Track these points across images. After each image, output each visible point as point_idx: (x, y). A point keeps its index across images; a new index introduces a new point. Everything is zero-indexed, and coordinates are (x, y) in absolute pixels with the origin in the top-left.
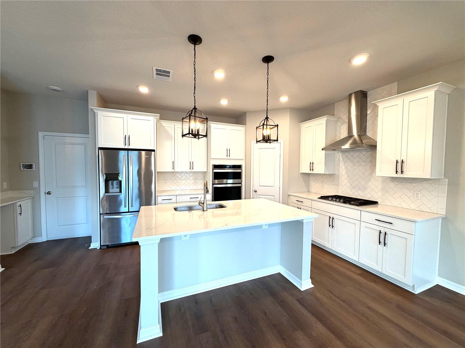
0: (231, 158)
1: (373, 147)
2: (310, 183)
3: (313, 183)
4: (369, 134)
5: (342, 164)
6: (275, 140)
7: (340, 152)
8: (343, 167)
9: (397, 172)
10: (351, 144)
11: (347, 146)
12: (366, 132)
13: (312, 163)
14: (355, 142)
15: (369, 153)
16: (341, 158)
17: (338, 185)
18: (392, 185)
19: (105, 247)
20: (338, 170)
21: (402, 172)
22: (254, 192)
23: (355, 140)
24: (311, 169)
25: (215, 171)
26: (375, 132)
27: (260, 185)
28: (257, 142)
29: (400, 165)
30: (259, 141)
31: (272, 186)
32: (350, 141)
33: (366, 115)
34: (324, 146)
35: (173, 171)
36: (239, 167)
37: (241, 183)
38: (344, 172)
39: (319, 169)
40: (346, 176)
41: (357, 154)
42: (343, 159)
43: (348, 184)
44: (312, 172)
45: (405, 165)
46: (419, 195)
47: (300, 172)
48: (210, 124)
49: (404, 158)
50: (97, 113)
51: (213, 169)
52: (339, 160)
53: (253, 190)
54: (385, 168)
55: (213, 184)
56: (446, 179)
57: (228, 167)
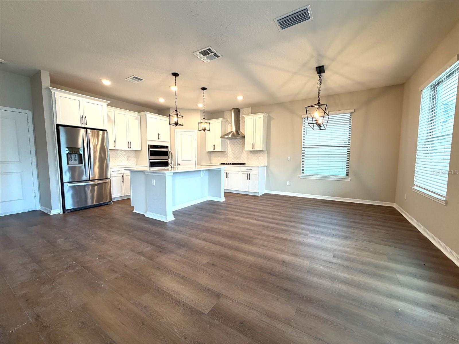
0: (161, 140)
1: (243, 137)
2: (212, 158)
3: (213, 158)
4: (241, 130)
5: (229, 146)
6: (208, 130)
7: (228, 139)
8: (230, 148)
9: (252, 148)
10: (232, 135)
11: (230, 136)
12: (240, 130)
13: (214, 145)
14: (233, 135)
15: (241, 141)
17: (227, 158)
18: (251, 155)
19: (70, 211)
20: (228, 150)
21: (254, 148)
22: (178, 165)
23: (234, 133)
24: (214, 149)
25: (151, 149)
26: (244, 130)
27: (182, 160)
28: (199, 130)
29: (253, 145)
30: (200, 130)
31: (191, 161)
32: (231, 134)
33: (240, 121)
34: (221, 136)
35: (115, 149)
36: (166, 147)
37: (168, 159)
38: (230, 150)
39: (219, 149)
40: (231, 152)
41: (236, 141)
42: (230, 143)
43: (232, 157)
44: (214, 151)
45: (255, 145)
46: (260, 158)
47: (207, 151)
48: (146, 114)
49: (254, 142)
50: (55, 93)
51: (149, 148)
52: (228, 144)
53: (178, 164)
54: (248, 147)
55: (149, 160)
56: (267, 151)
57: (159, 147)
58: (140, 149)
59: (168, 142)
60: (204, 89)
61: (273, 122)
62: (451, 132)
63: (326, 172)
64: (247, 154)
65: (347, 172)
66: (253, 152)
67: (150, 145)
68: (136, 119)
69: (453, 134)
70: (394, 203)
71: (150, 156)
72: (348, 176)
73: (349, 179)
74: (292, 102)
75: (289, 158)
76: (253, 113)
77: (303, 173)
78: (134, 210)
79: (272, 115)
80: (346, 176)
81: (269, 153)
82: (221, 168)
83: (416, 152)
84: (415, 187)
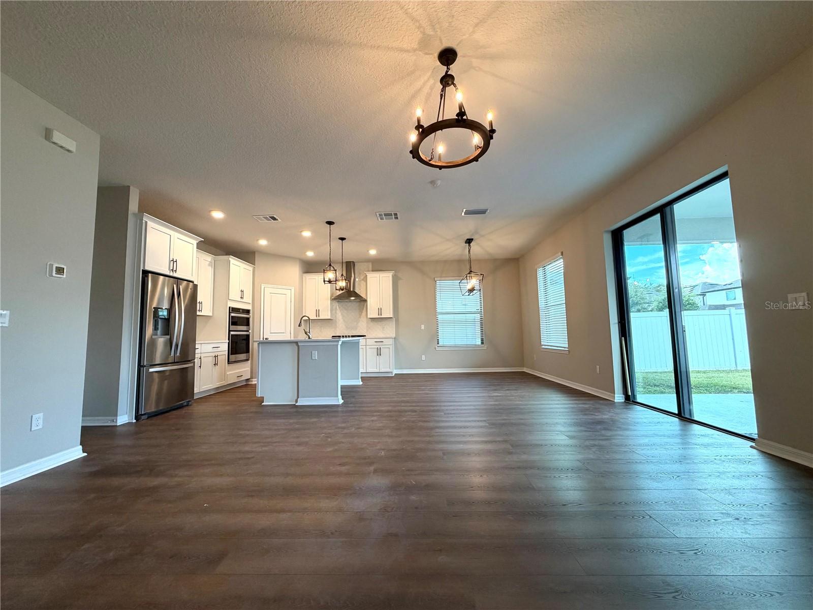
0: (244, 300)
5: (339, 311)
8: (340, 314)
9: (379, 315)
12: (354, 289)
13: (318, 310)
15: (357, 304)
16: (338, 307)
17: (336, 328)
18: (372, 324)
19: (144, 417)
20: (336, 316)
21: (381, 315)
24: (318, 315)
25: (232, 315)
27: (271, 332)
29: (380, 311)
31: (284, 333)
34: (330, 297)
36: (248, 312)
37: (248, 331)
38: (340, 318)
39: (324, 315)
40: (342, 320)
42: (339, 308)
43: (343, 327)
44: (318, 318)
45: (382, 310)
46: (385, 328)
48: (230, 259)
49: (381, 307)
50: (146, 222)
51: (230, 313)
52: (336, 308)
53: (264, 338)
54: (372, 313)
55: (230, 331)
56: (394, 319)
57: (241, 311)
58: (211, 314)
59: (249, 303)
60: (342, 239)
61: (400, 282)
62: (564, 302)
63: (460, 342)
64: (367, 323)
65: (482, 340)
66: (379, 320)
67: (232, 308)
68: (209, 265)
69: (566, 303)
70: (523, 367)
71: (232, 325)
72: (483, 344)
73: (485, 347)
74: (423, 262)
75: (423, 327)
76: (374, 270)
77: (438, 343)
78: (263, 402)
79: (400, 275)
80: (482, 344)
81: (397, 321)
82: (359, 340)
83: (539, 318)
84: (543, 347)
